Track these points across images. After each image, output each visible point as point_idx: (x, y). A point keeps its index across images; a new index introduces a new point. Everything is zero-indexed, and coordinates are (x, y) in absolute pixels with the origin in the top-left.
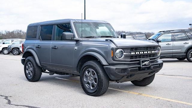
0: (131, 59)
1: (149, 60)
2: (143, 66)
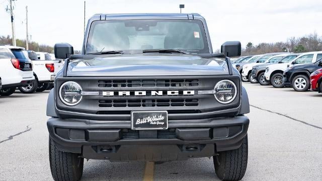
0: (100, 106)
1: (164, 115)
2: (135, 126)
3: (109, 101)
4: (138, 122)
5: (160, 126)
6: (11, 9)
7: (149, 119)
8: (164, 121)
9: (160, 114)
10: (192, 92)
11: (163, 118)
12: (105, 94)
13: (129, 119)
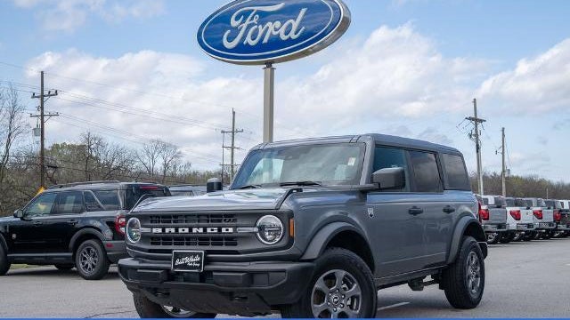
3: (158, 238)
4: (178, 262)
5: (195, 268)
6: (477, 135)
7: (187, 260)
8: (199, 262)
9: (198, 253)
10: (231, 230)
11: (198, 259)
12: (154, 230)
13: (169, 259)
